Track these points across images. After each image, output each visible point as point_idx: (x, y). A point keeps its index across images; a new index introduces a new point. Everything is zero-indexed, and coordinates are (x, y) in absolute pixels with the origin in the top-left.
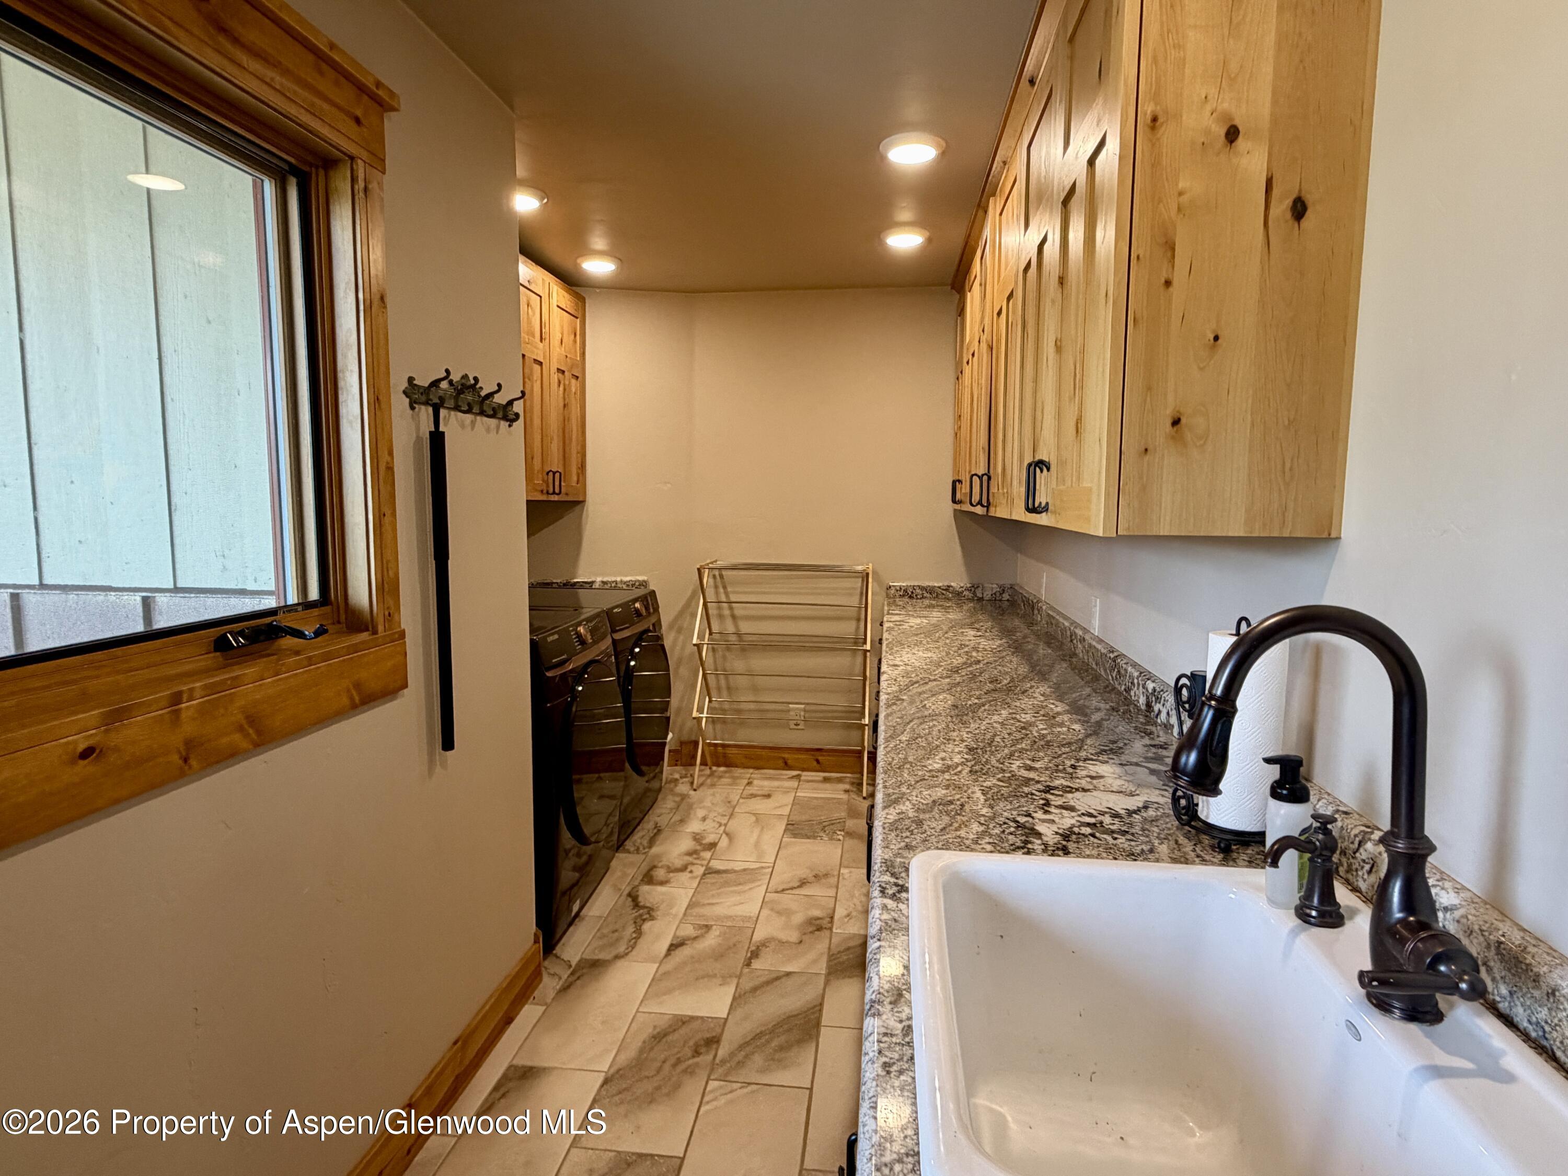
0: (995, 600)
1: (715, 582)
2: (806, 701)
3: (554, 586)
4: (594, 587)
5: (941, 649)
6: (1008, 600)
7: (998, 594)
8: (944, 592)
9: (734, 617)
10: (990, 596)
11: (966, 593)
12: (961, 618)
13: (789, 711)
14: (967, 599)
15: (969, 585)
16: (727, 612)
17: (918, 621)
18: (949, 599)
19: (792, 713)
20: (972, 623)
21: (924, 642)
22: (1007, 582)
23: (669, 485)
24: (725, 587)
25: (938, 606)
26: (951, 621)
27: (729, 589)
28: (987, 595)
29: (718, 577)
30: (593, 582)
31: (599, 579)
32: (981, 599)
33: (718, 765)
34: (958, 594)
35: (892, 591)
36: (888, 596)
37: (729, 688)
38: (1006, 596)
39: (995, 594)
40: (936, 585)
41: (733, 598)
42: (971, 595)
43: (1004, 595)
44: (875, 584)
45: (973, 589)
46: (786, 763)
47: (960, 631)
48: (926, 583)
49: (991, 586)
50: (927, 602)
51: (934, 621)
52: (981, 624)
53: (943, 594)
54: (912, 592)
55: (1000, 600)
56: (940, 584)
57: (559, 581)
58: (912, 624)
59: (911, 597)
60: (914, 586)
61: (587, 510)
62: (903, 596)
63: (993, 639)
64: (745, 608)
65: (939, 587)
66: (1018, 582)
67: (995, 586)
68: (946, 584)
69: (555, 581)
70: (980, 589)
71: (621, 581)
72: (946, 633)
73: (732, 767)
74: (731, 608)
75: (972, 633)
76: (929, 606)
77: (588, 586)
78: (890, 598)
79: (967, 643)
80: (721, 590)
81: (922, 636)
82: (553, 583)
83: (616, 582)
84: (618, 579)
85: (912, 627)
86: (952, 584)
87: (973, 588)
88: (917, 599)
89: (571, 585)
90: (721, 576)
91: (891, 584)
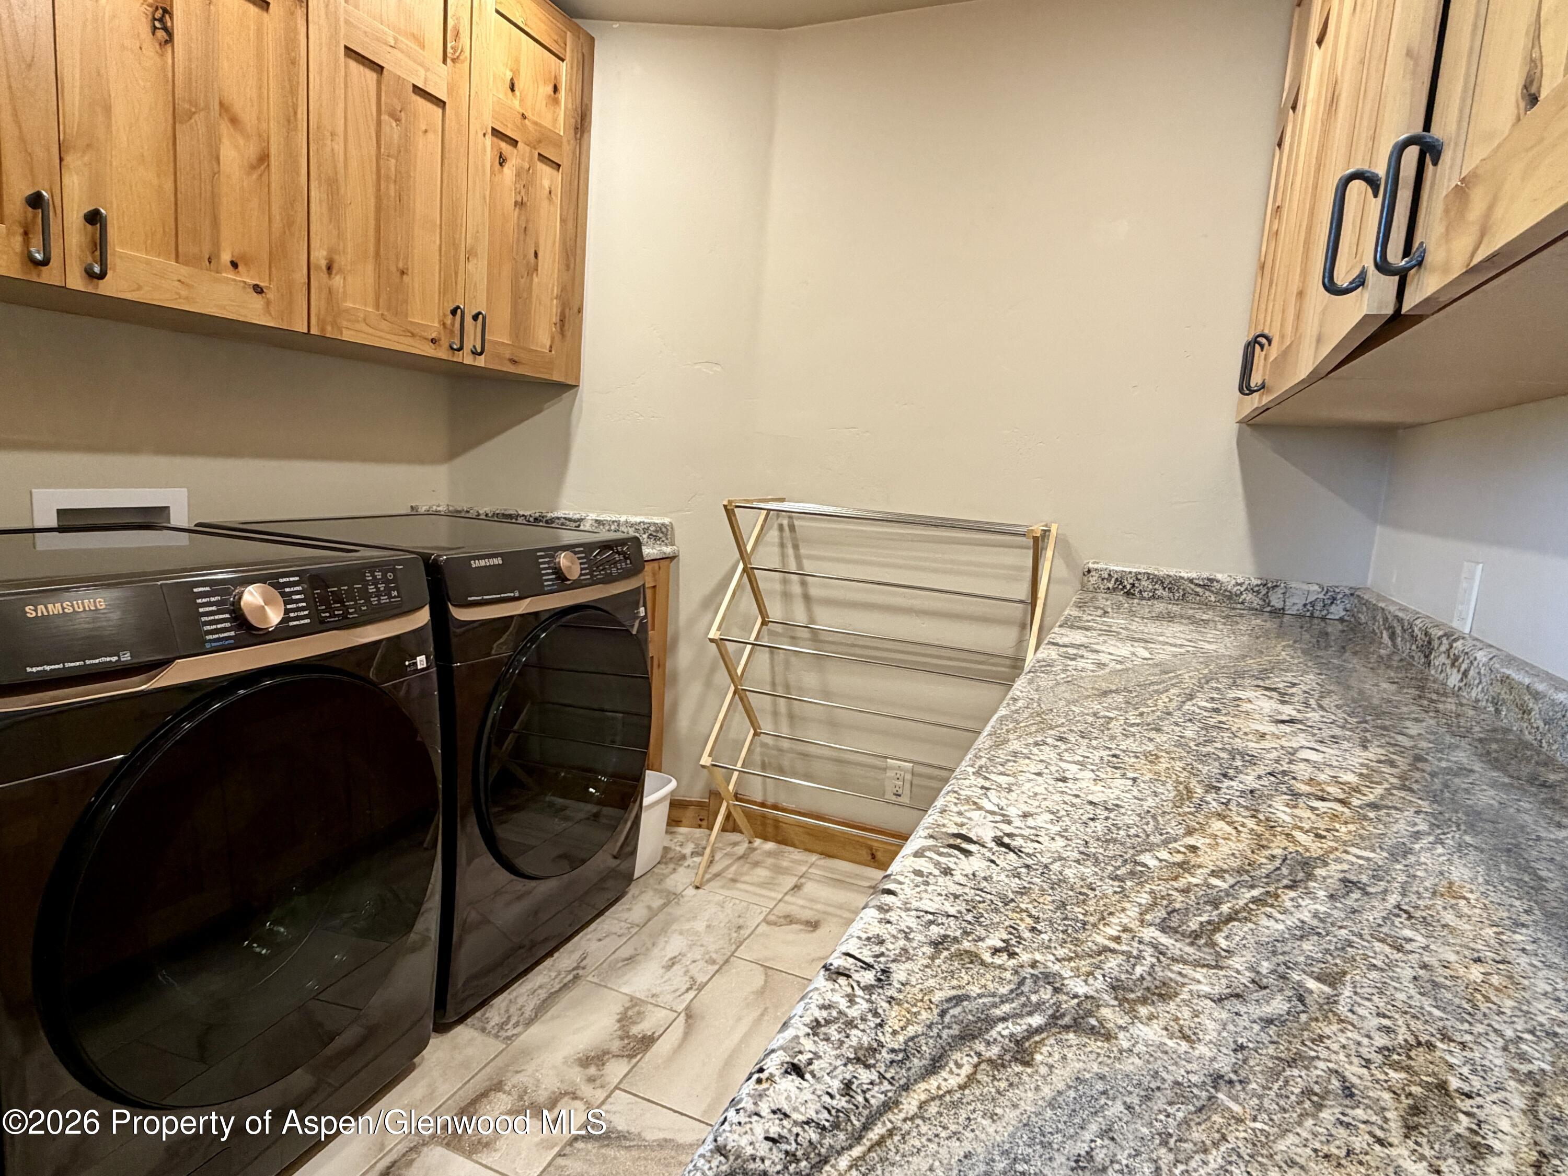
0: (1312, 616)
1: (781, 538)
2: (915, 758)
3: (520, 520)
4: (582, 528)
5: (1163, 764)
6: (1341, 620)
7: (1319, 606)
8: (1198, 589)
9: (807, 598)
10: (1300, 606)
11: (1248, 597)
12: (1235, 653)
13: (885, 769)
14: (1251, 609)
15: (1255, 582)
16: (796, 589)
17: (1124, 650)
18: (1208, 605)
19: (890, 774)
20: (1264, 673)
21: (1116, 727)
22: (1344, 581)
23: (718, 369)
24: (796, 547)
25: (1182, 617)
26: (1208, 659)
27: (803, 551)
28: (1295, 604)
29: (786, 528)
30: (580, 520)
31: (593, 516)
32: (1278, 613)
33: (766, 839)
34: (1230, 598)
35: (1094, 579)
36: (1083, 586)
37: (791, 716)
38: (1337, 611)
39: (1313, 604)
40: (1183, 574)
41: (809, 567)
42: (1257, 602)
43: (1333, 609)
44: (1059, 562)
45: (1264, 591)
46: (873, 856)
47: (1232, 694)
48: (1162, 571)
49: (1305, 587)
50: (1160, 607)
51: (1164, 654)
52: (1289, 677)
53: (1197, 594)
54: (1133, 585)
55: (1323, 619)
56: (1193, 575)
57: (527, 513)
58: (1104, 658)
59: (1128, 594)
60: (1137, 574)
61: (581, 401)
62: (1114, 589)
63: (1335, 739)
64: (825, 586)
65: (1191, 581)
66: (1369, 583)
67: (1316, 588)
68: (1205, 575)
69: (521, 513)
70: (1280, 591)
71: (627, 522)
72: (1191, 697)
73: (786, 844)
74: (803, 584)
75: (1267, 705)
76: (1159, 617)
77: (574, 524)
78: (1088, 591)
79: (1253, 746)
80: (790, 551)
81: (1120, 698)
82: (518, 516)
83: (618, 523)
84: (623, 519)
85: (1102, 665)
86: (1219, 576)
87: (1266, 588)
88: (1143, 598)
89: (547, 522)
90: (792, 528)
91: (1091, 566)
